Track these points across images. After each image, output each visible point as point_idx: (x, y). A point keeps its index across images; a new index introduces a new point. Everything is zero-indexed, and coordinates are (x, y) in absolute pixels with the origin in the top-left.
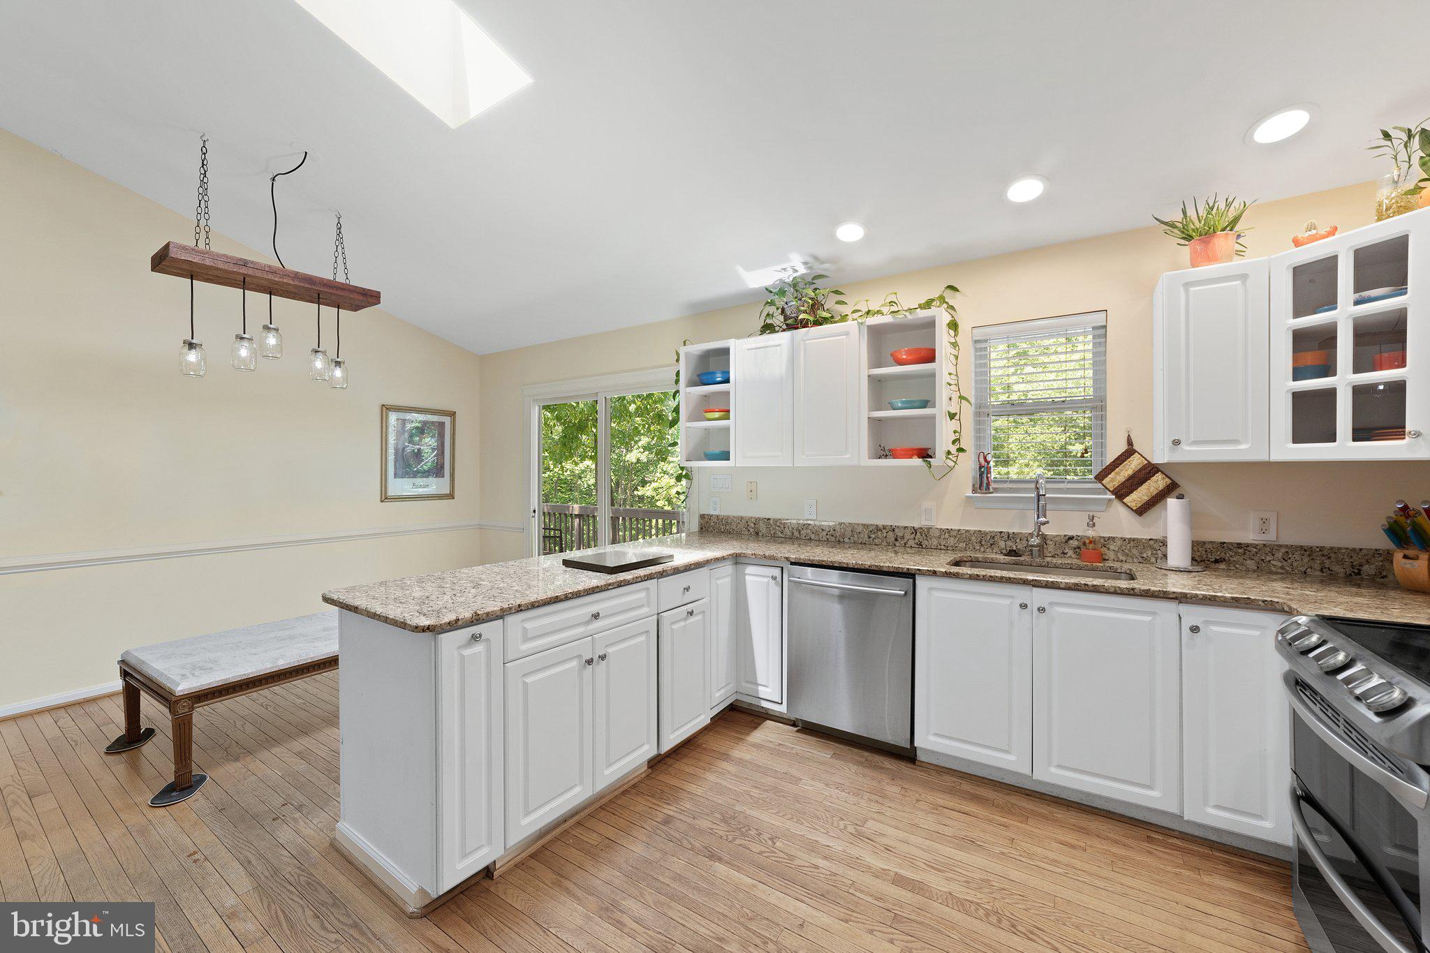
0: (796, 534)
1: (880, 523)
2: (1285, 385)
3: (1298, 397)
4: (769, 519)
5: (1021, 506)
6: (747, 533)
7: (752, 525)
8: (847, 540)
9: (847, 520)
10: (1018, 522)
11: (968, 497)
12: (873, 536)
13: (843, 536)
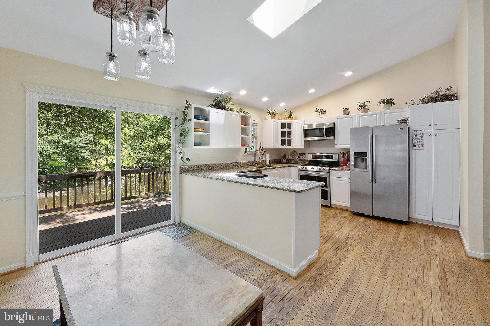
0: (213, 168)
1: (231, 162)
2: (280, 138)
3: (282, 139)
4: (205, 165)
5: (250, 156)
6: (198, 170)
7: (200, 167)
8: (224, 168)
9: (224, 162)
10: (252, 160)
11: (243, 155)
12: (229, 166)
13: (223, 167)
